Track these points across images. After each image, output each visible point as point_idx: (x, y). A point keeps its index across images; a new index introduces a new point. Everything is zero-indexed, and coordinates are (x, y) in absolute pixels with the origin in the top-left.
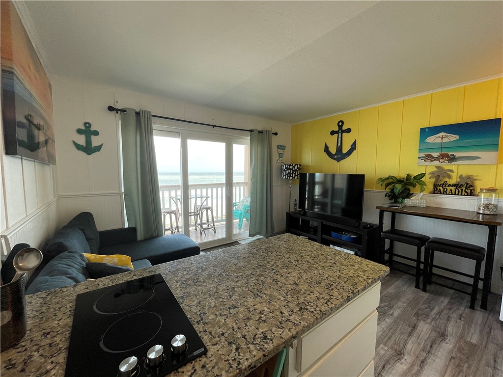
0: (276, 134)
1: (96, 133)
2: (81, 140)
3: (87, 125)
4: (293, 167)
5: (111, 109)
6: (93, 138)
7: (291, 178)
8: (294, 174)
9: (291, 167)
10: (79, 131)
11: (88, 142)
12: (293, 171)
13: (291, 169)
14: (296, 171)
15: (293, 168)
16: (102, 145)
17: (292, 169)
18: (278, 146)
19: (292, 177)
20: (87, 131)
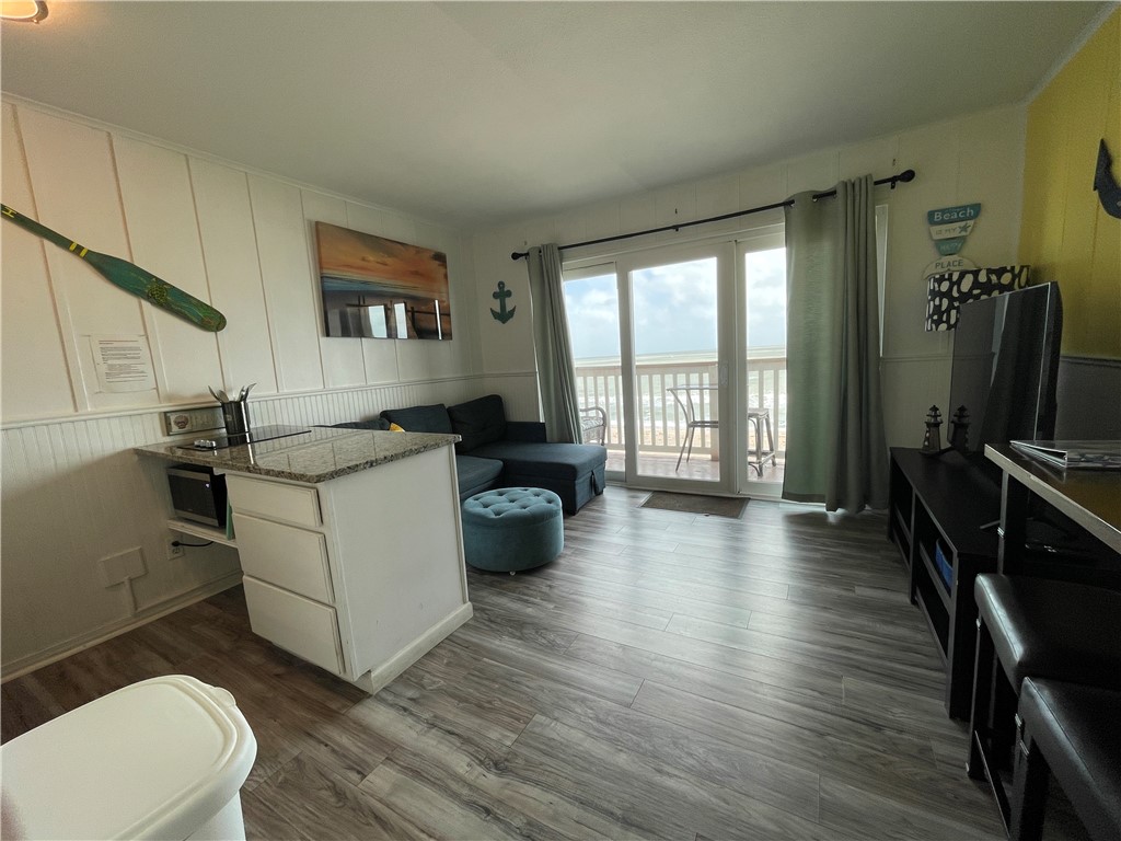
0: (908, 176)
1: (509, 294)
2: (496, 305)
3: (501, 285)
4: (952, 284)
5: (515, 256)
6: (507, 300)
7: (943, 327)
8: (953, 312)
9: (945, 286)
10: (495, 295)
11: (503, 306)
12: (952, 299)
13: (942, 295)
14: (964, 297)
15: (950, 289)
16: (514, 309)
17: (948, 294)
18: (931, 214)
19: (948, 321)
20: (502, 294)
